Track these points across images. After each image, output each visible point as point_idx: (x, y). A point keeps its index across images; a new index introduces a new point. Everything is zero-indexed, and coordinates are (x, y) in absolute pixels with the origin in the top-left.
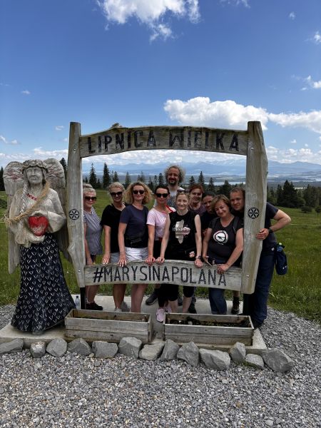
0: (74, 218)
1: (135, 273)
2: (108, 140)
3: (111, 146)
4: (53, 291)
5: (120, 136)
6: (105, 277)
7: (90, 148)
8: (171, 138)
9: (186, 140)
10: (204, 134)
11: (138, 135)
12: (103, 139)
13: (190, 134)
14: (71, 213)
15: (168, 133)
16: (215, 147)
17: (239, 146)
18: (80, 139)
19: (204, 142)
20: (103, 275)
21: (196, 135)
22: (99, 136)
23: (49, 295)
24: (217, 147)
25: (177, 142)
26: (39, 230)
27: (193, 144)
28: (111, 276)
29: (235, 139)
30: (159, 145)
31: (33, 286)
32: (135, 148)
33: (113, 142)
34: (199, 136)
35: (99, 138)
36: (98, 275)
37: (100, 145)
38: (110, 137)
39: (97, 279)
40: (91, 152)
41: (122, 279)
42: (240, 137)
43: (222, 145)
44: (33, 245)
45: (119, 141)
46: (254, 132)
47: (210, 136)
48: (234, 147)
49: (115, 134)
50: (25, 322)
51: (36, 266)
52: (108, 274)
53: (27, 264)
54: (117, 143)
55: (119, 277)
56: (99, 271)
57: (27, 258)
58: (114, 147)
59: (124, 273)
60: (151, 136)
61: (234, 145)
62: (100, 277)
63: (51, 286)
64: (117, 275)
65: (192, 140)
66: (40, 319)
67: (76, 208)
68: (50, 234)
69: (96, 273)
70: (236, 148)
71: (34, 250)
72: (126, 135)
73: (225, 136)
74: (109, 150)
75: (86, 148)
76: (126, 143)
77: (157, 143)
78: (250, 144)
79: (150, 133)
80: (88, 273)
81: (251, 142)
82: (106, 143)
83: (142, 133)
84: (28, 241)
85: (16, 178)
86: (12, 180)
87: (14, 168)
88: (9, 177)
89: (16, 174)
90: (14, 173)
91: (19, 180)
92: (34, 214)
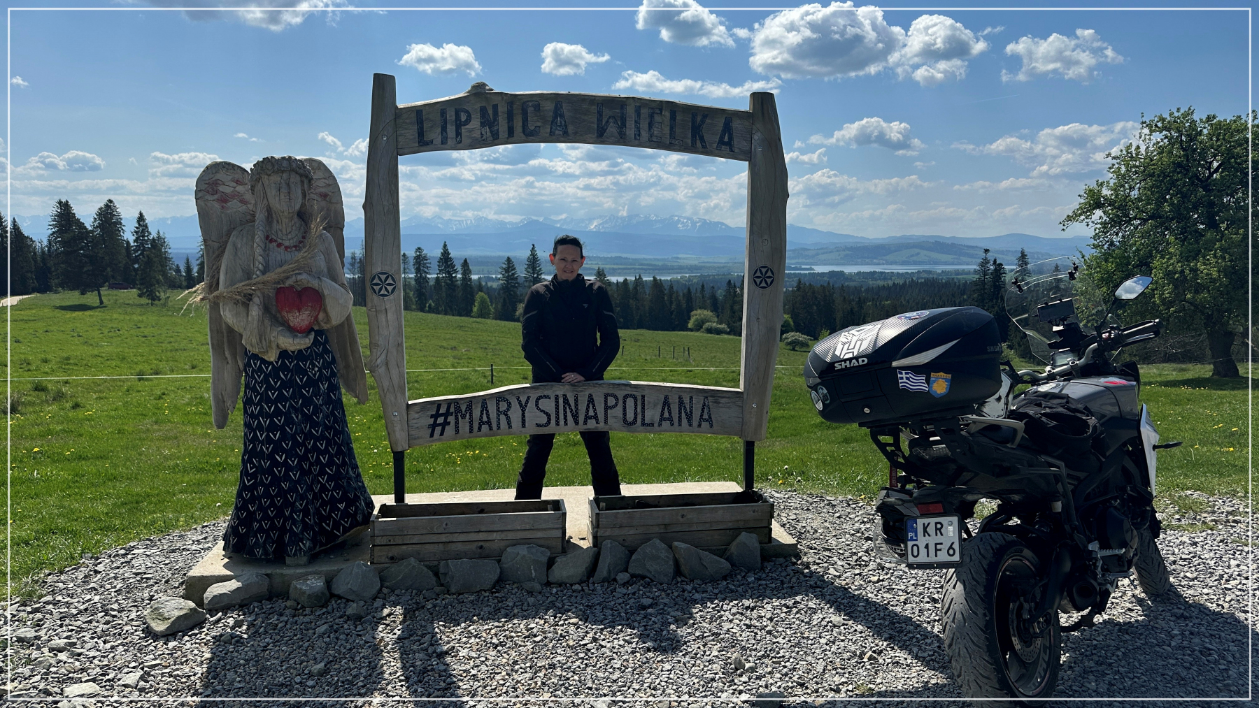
0: (384, 292)
2: (463, 117)
3: (471, 131)
4: (330, 463)
5: (490, 112)
6: (457, 423)
7: (421, 133)
8: (600, 120)
9: (631, 124)
10: (667, 114)
11: (530, 110)
12: (451, 115)
13: (638, 112)
14: (378, 281)
15: (594, 108)
16: (689, 141)
17: (735, 142)
18: (400, 114)
19: (667, 130)
21: (651, 116)
22: (442, 107)
24: (694, 142)
25: (612, 129)
26: (300, 318)
27: (645, 135)
29: (727, 128)
30: (576, 133)
31: (284, 451)
32: (524, 137)
33: (475, 123)
34: (657, 118)
35: (443, 113)
36: (441, 420)
37: (444, 129)
38: (467, 112)
40: (423, 144)
41: (494, 426)
42: (736, 124)
43: (702, 139)
44: (284, 354)
45: (488, 121)
46: (763, 113)
47: (679, 117)
48: (725, 144)
49: (477, 107)
52: (463, 417)
54: (483, 125)
55: (489, 423)
56: (442, 411)
58: (477, 134)
59: (499, 412)
60: (557, 113)
61: (726, 139)
62: (446, 423)
63: (326, 451)
64: (485, 419)
65: (644, 125)
67: (387, 269)
68: (324, 333)
69: (436, 416)
70: (729, 144)
72: (502, 109)
73: (708, 121)
74: (465, 140)
75: (411, 133)
76: (502, 127)
77: (571, 129)
78: (756, 137)
79: (556, 107)
80: (417, 416)
81: (759, 134)
82: (459, 125)
83: (537, 108)
84: (274, 345)
85: (225, 201)
86: (217, 205)
87: (221, 176)
88: (209, 197)
89: (228, 190)
90: (221, 188)
91: (234, 206)
92: (289, 283)
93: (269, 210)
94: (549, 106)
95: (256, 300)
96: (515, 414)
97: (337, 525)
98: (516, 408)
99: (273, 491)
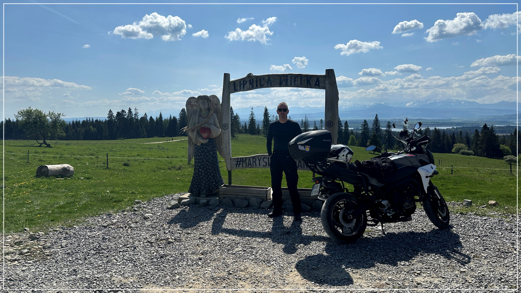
0: (225, 129)
1: (260, 162)
2: (245, 83)
3: (247, 86)
4: (212, 172)
5: (252, 81)
6: (242, 164)
7: (235, 88)
8: (280, 81)
9: (289, 81)
10: (299, 78)
11: (262, 79)
12: (242, 82)
13: (291, 77)
14: (224, 126)
15: (279, 78)
17: (320, 84)
18: (230, 83)
19: (299, 82)
20: (241, 163)
21: (295, 78)
22: (240, 81)
23: (210, 175)
24: (307, 85)
25: (284, 83)
26: (205, 135)
27: (293, 84)
28: (246, 164)
29: (318, 80)
30: (274, 85)
31: (201, 168)
32: (260, 87)
33: (248, 84)
34: (297, 79)
35: (240, 82)
36: (239, 163)
37: (240, 86)
38: (246, 81)
39: (238, 165)
40: (235, 90)
41: (252, 165)
42: (320, 79)
43: (310, 84)
44: (202, 144)
45: (251, 83)
46: (329, 75)
47: (303, 78)
48: (317, 85)
49: (249, 80)
50: (197, 189)
51: (203, 157)
52: (244, 163)
53: (199, 156)
54: (250, 84)
55: (251, 164)
56: (239, 160)
57: (199, 152)
58: (248, 87)
59: (253, 162)
60: (269, 80)
61: (317, 84)
62: (240, 164)
63: (211, 169)
64: (250, 163)
65: (293, 81)
66: (205, 188)
67: (226, 123)
68: (212, 139)
69: (237, 162)
71: (202, 148)
72: (255, 80)
73: (312, 79)
74: (245, 89)
75: (232, 88)
76: (255, 85)
77: (272, 84)
78: (326, 82)
79: (269, 78)
80: (233, 161)
81: (327, 81)
82: (244, 85)
83: (264, 79)
84: (199, 142)
85: (193, 107)
86: (191, 108)
87: (192, 100)
88: (189, 106)
89: (193, 104)
90: (192, 103)
91: (195, 108)
92: (203, 126)
93: (200, 108)
94: (267, 78)
95: (195, 130)
96: (257, 162)
97: (213, 188)
98: (257, 160)
99: (198, 178)
